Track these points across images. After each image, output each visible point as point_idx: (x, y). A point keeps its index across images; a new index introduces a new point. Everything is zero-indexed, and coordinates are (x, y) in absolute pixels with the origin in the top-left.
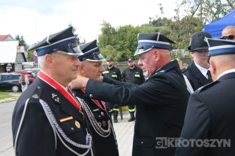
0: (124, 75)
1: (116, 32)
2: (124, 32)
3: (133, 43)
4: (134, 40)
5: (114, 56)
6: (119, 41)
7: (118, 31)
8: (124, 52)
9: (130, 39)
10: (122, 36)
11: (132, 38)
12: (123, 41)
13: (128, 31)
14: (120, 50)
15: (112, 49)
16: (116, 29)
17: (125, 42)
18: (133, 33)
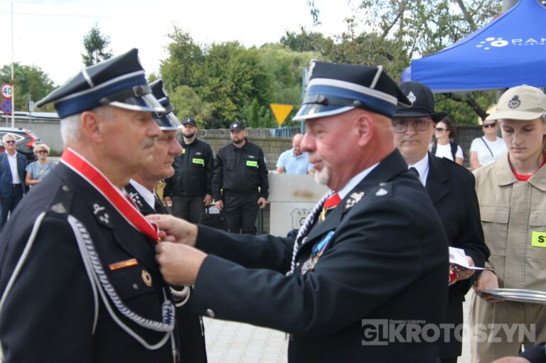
0: (221, 161)
1: (204, 57)
2: (221, 57)
3: (241, 85)
4: (243, 80)
5: (196, 114)
6: (210, 79)
7: (208, 54)
8: (220, 106)
9: (235, 76)
10: (217, 67)
11: (241, 74)
12: (218, 79)
13: (231, 56)
14: (209, 99)
15: (192, 95)
16: (202, 48)
17: (222, 82)
18: (242, 62)
